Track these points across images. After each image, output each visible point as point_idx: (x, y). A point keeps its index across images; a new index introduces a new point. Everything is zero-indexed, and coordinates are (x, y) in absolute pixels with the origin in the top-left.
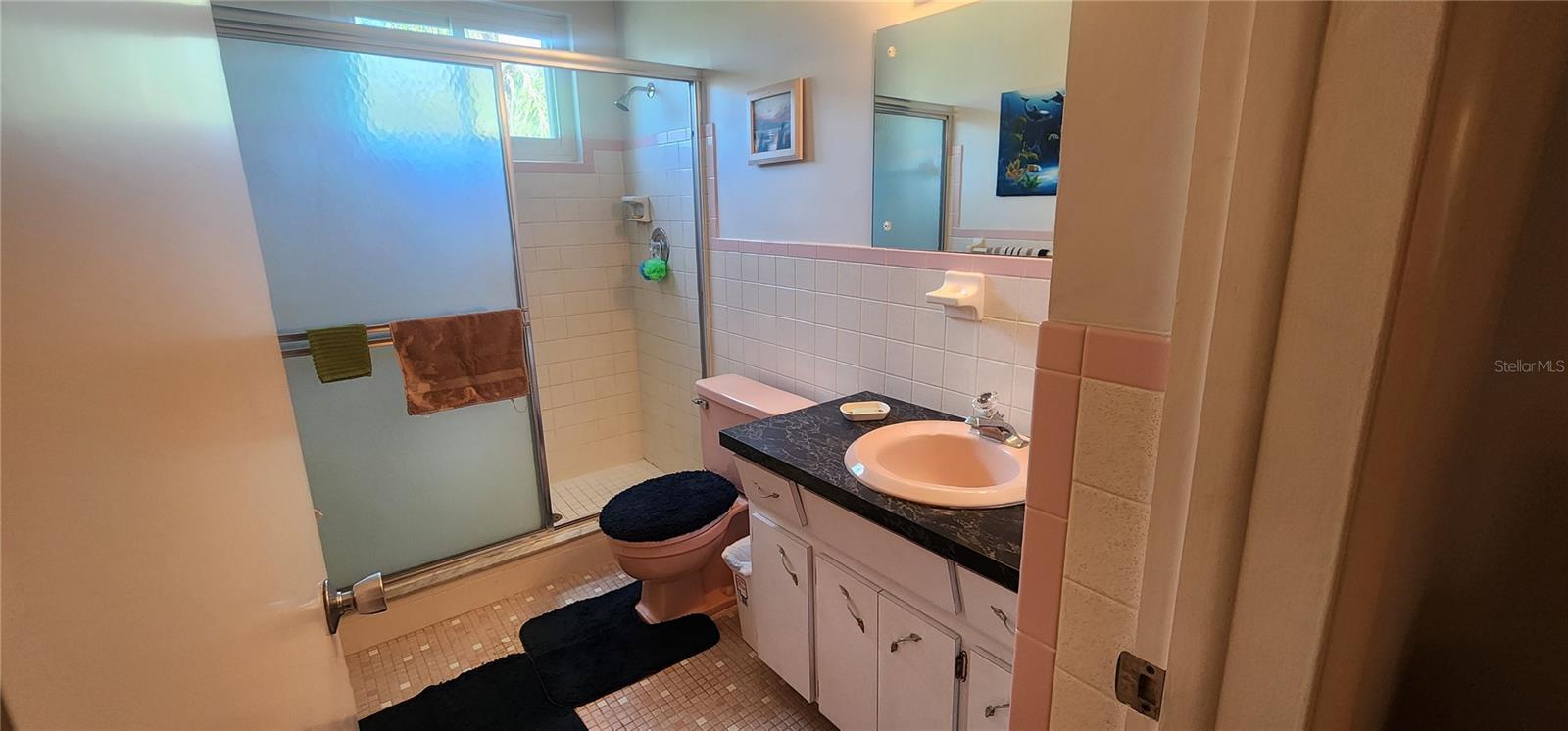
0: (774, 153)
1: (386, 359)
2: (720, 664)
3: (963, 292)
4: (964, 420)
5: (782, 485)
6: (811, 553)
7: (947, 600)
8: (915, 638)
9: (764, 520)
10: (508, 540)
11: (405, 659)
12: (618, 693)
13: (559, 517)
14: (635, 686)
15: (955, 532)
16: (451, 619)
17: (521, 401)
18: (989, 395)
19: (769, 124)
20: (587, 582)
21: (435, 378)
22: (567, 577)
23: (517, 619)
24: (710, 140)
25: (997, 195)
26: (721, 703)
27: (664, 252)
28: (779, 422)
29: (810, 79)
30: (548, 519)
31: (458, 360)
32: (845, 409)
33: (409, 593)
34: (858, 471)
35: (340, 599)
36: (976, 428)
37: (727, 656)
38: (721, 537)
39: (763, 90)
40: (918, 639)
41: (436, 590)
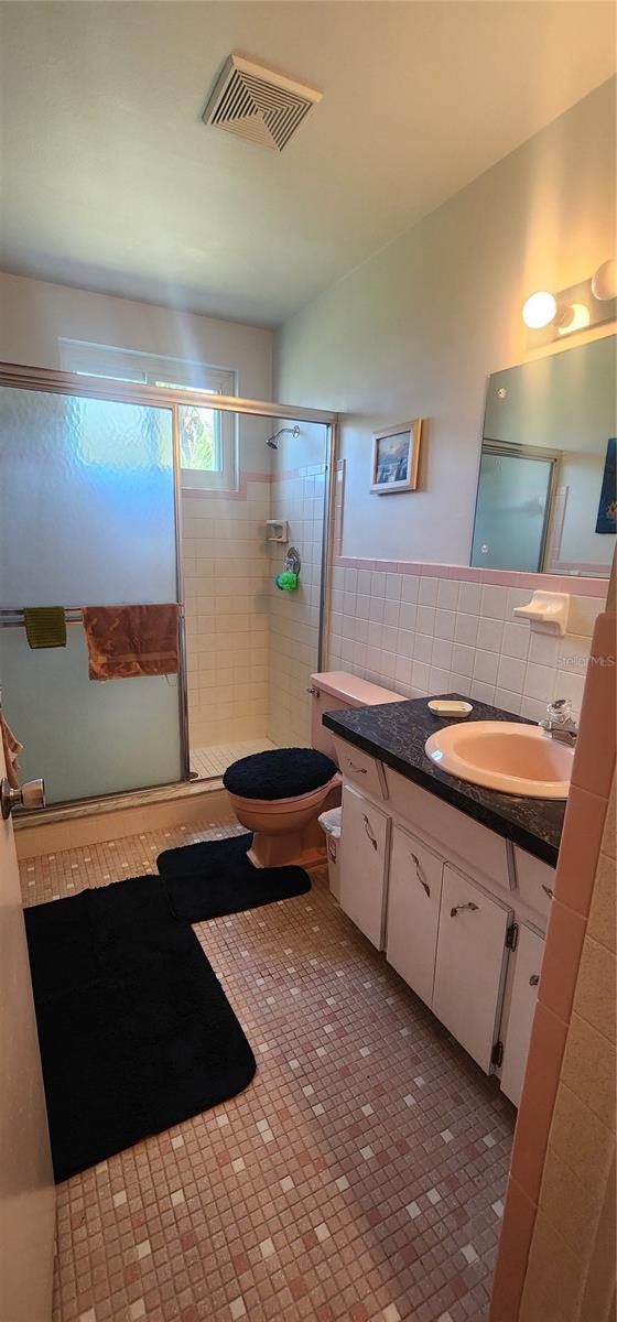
0: (392, 484)
1: (77, 635)
2: (309, 909)
3: (549, 609)
4: (537, 724)
5: (370, 763)
6: (390, 823)
7: (503, 877)
8: (473, 907)
9: (353, 792)
10: (155, 787)
11: (73, 867)
12: (225, 918)
13: (195, 775)
14: (239, 914)
15: (514, 815)
16: (108, 842)
17: (173, 677)
18: (563, 702)
19: (390, 459)
20: (212, 828)
21: (111, 653)
22: (196, 824)
23: (156, 849)
24: (340, 474)
25: (597, 532)
26: (306, 939)
27: (296, 567)
28: (375, 710)
29: (428, 420)
30: (187, 776)
31: (128, 640)
32: (432, 705)
33: (80, 817)
34: (437, 756)
35: (12, 794)
36: (548, 730)
37: (314, 903)
38: (319, 806)
39: (389, 429)
40: (475, 908)
41: (98, 817)
